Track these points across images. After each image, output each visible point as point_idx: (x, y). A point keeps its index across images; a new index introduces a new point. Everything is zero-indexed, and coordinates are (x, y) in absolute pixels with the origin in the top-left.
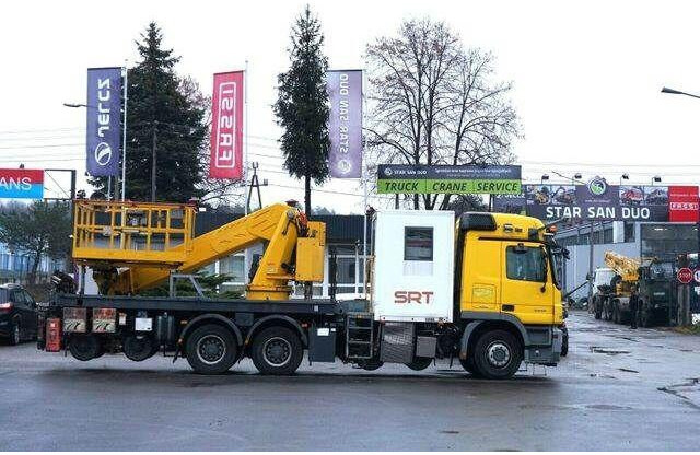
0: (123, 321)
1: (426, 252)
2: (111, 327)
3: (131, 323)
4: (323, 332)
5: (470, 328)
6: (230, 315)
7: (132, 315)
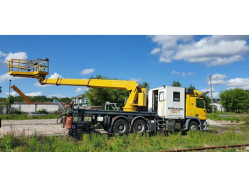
0: (94, 118)
1: (178, 99)
2: (90, 120)
3: (96, 118)
4: (153, 121)
5: (188, 121)
6: (126, 116)
7: (97, 116)
